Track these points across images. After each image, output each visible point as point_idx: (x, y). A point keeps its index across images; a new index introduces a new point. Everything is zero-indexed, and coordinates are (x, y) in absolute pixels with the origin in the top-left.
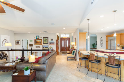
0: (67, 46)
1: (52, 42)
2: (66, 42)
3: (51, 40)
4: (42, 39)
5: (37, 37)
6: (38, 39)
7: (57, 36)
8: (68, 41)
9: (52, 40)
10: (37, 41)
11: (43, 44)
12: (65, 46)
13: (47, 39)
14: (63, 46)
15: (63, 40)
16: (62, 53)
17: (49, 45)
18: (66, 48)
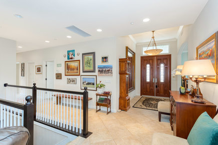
0: (162, 80)
1: (105, 67)
2: (158, 69)
3: (103, 61)
4: (80, 58)
5: (70, 55)
6: (72, 58)
7: (127, 48)
8: (166, 65)
9: (105, 59)
10: (70, 64)
11: (82, 73)
12: (155, 80)
14: (148, 80)
15: (149, 63)
16: (141, 104)
17: (96, 76)
18: (156, 87)
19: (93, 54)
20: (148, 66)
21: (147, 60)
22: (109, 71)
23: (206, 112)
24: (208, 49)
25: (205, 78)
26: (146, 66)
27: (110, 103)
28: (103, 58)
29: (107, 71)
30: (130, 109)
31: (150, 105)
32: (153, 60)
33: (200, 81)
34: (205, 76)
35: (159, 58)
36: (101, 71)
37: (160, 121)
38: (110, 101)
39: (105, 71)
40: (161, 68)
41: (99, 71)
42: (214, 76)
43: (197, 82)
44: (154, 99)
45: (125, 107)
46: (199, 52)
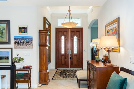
0: (75, 52)
1: (23, 38)
2: (72, 41)
7: (45, 19)
12: (69, 52)
13: (4, 26)
14: (63, 52)
15: (64, 35)
16: (59, 76)
17: (12, 48)
18: (71, 58)
19: (8, 22)
20: (63, 38)
21: (62, 32)
22: (28, 42)
23: (115, 71)
24: (113, 28)
25: (113, 48)
26: (61, 38)
27: (30, 78)
28: (20, 28)
29: (26, 43)
30: (50, 82)
31: (67, 76)
32: (67, 32)
33: (110, 51)
34: (113, 47)
35: (73, 30)
36: (18, 43)
37: (79, 88)
38: (30, 75)
39: (24, 43)
40: (75, 41)
41: (16, 42)
42: (117, 47)
43: (108, 51)
44: (69, 70)
45: (46, 80)
46: (107, 29)
